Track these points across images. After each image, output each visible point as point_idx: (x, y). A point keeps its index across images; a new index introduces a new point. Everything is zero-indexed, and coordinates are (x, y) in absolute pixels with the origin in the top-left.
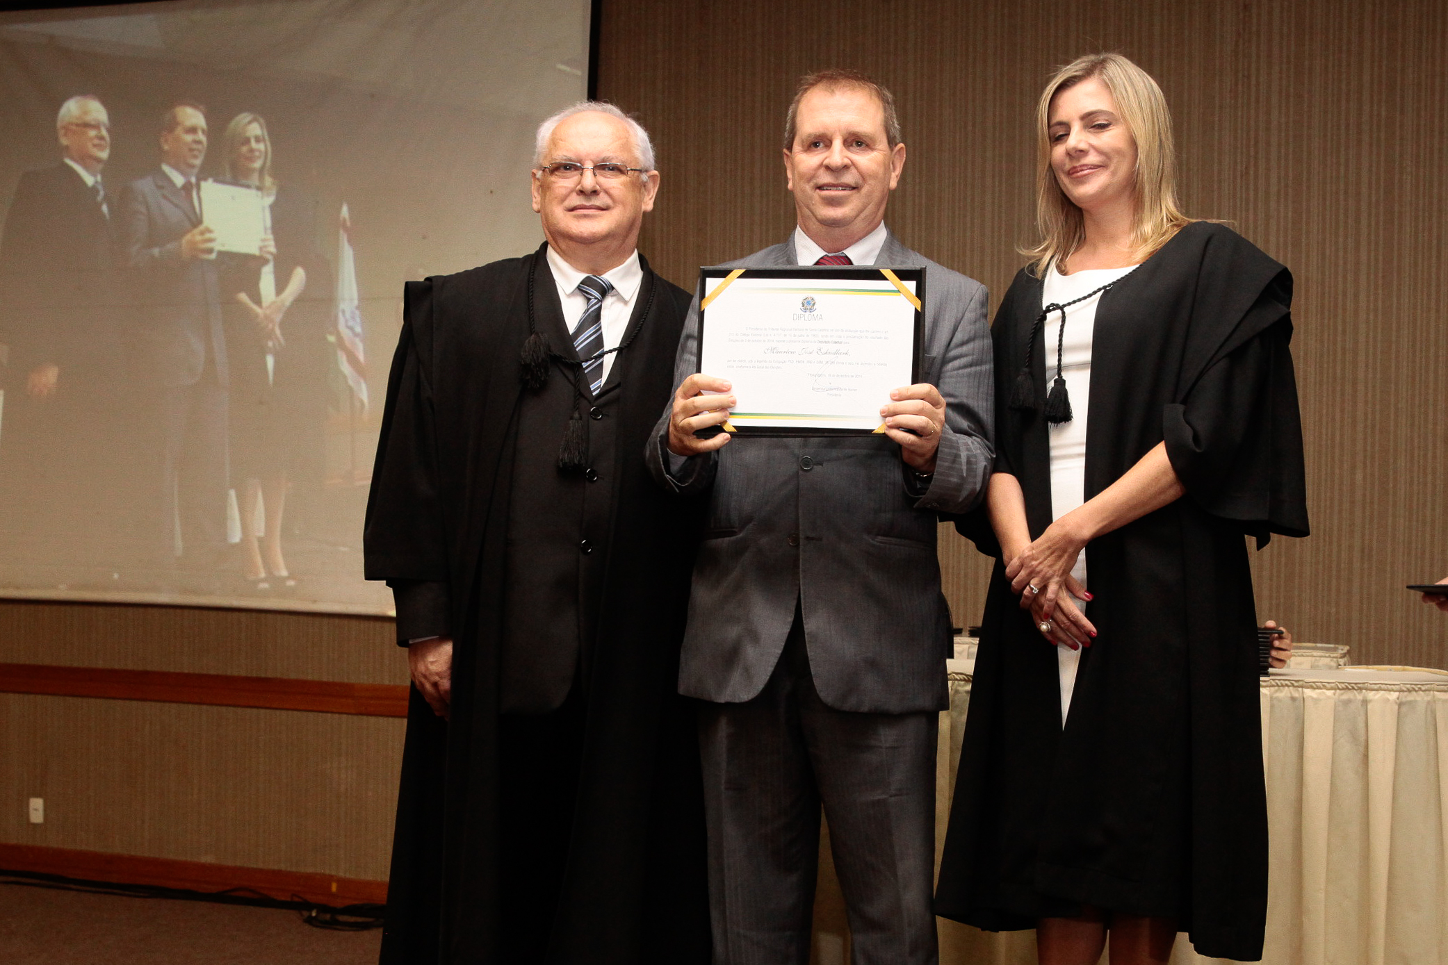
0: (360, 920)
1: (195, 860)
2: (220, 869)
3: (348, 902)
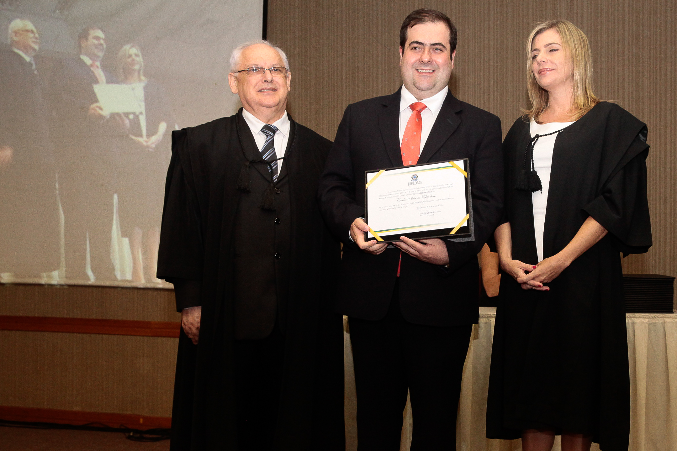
1: (71, 409)
3: (148, 428)
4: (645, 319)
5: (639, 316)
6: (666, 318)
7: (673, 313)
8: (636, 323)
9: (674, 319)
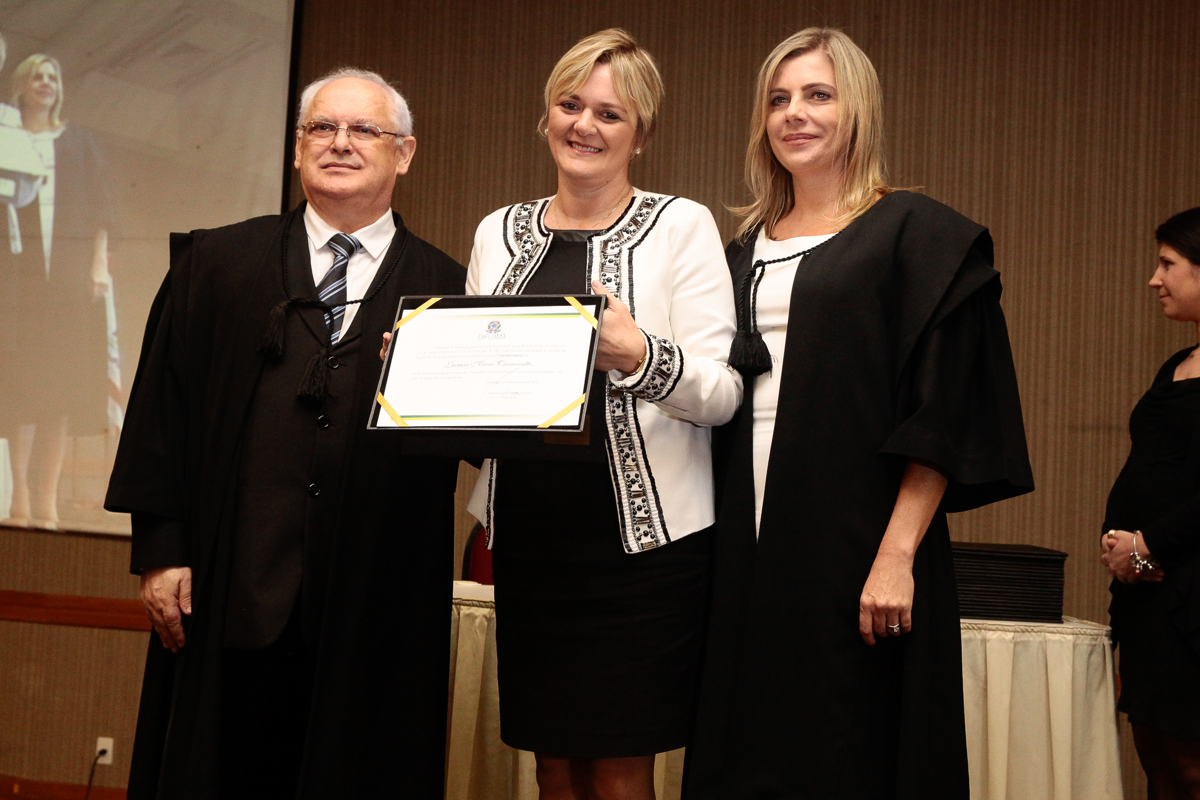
4: (1008, 633)
5: (996, 626)
6: (1048, 632)
7: (1062, 623)
8: (989, 640)
9: (1065, 636)
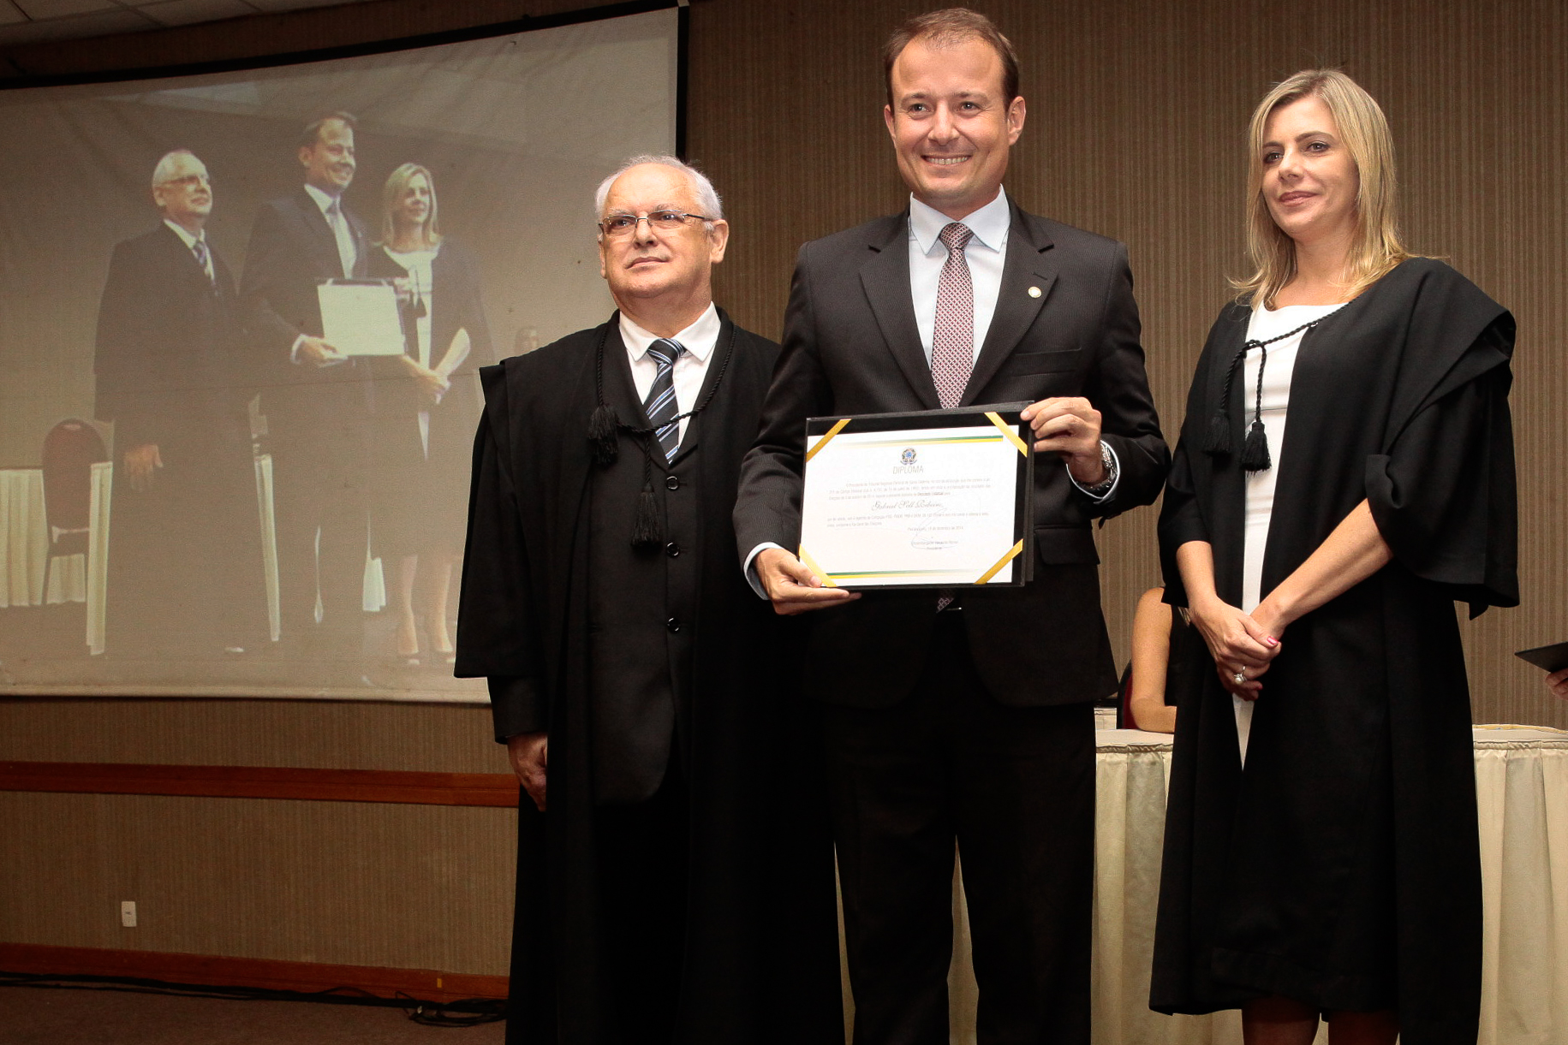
0: (470, 1015)
1: (295, 959)
2: (320, 969)
3: (454, 998)
